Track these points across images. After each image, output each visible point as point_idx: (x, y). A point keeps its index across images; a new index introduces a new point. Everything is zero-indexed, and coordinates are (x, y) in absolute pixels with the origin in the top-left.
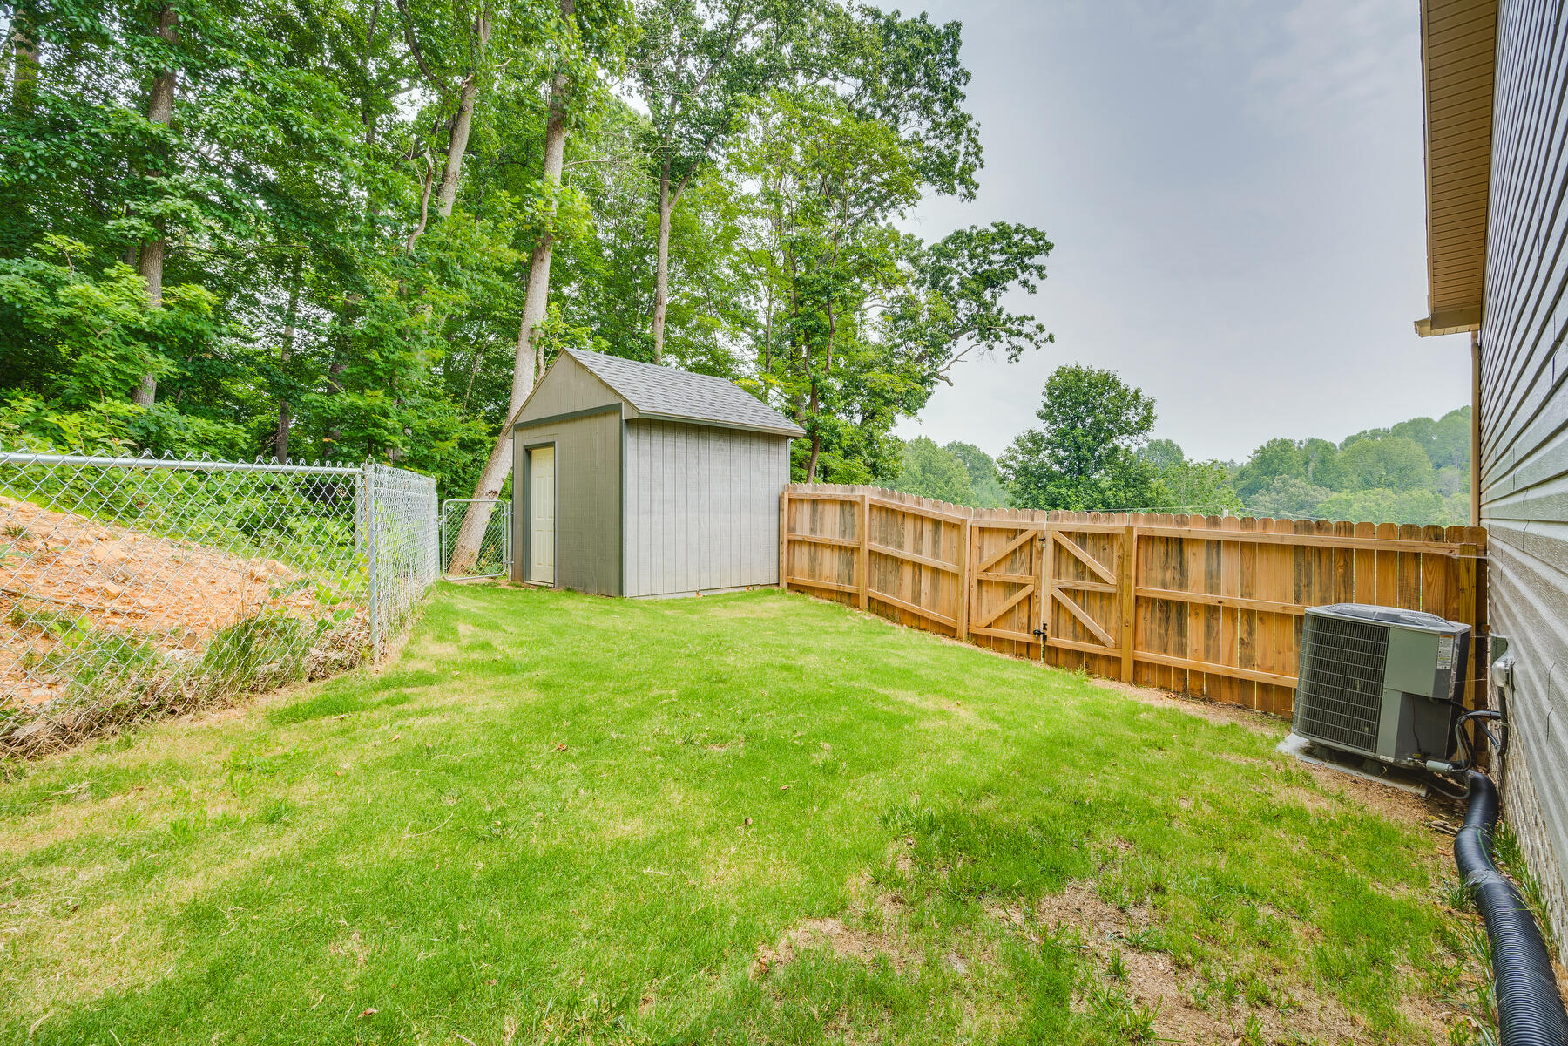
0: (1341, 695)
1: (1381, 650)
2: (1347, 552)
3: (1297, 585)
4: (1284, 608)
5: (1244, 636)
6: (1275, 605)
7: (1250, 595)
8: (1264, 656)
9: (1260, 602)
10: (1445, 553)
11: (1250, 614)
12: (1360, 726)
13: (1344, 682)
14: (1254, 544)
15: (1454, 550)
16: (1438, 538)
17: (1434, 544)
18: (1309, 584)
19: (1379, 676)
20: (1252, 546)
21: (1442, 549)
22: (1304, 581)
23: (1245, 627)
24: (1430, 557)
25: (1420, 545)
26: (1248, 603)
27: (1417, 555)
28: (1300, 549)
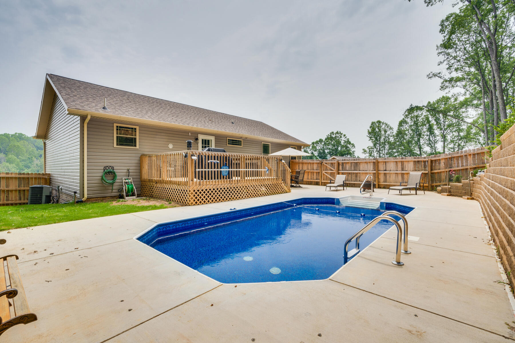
0: (36, 198)
1: (42, 190)
2: (28, 178)
3: (19, 184)
4: (16, 189)
5: (7, 195)
6: (14, 188)
7: (8, 187)
8: (12, 198)
9: (10, 188)
10: (45, 177)
11: (8, 191)
12: (39, 201)
13: (37, 196)
14: (9, 177)
15: (46, 177)
16: (44, 175)
17: (43, 176)
18: (21, 184)
19: (42, 194)
20: (9, 178)
21: (44, 177)
22: (20, 183)
23: (7, 193)
24: (42, 178)
25: (41, 176)
26: (8, 189)
27: (40, 178)
28: (19, 178)
